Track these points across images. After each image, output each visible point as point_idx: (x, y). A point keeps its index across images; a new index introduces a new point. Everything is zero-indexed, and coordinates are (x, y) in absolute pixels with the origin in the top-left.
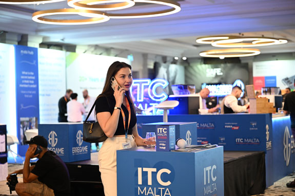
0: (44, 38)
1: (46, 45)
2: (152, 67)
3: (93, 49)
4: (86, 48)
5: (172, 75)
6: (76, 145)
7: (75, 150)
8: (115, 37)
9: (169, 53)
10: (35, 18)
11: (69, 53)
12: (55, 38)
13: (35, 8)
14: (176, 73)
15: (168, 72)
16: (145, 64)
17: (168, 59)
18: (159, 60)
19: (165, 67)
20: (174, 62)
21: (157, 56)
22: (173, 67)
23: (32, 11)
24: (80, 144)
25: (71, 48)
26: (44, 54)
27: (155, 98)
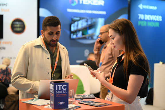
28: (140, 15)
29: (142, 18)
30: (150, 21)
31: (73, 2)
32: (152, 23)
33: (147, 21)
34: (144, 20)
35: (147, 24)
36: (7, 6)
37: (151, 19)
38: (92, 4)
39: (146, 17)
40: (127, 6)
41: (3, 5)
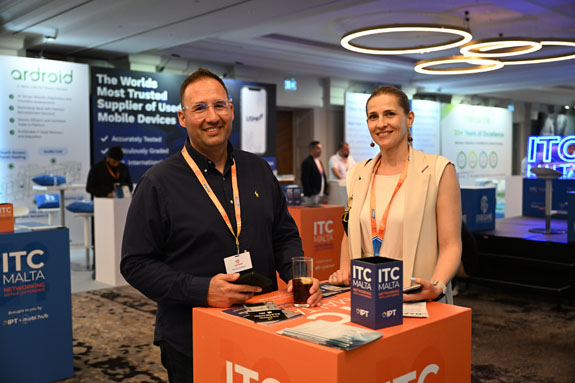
0: (419, 88)
1: (421, 96)
2: (535, 117)
3: (469, 99)
4: (462, 98)
5: (560, 126)
6: (481, 212)
7: (480, 218)
8: (500, 85)
9: (557, 101)
10: (419, 69)
11: (444, 105)
12: (431, 88)
13: (418, 57)
14: (565, 124)
15: (555, 124)
16: (528, 115)
17: (556, 108)
18: (545, 110)
19: (552, 118)
20: (563, 111)
21: (542, 105)
22: (562, 118)
23: (414, 61)
24: (485, 211)
25: (446, 99)
26: (419, 107)
27: (566, 157)
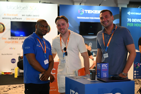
28: (128, 19)
29: (130, 21)
30: (136, 23)
31: (81, 13)
32: (138, 24)
33: (134, 23)
34: (132, 22)
35: (134, 25)
36: (39, 16)
37: (137, 22)
38: (94, 13)
39: (133, 20)
40: (119, 13)
41: (37, 16)
